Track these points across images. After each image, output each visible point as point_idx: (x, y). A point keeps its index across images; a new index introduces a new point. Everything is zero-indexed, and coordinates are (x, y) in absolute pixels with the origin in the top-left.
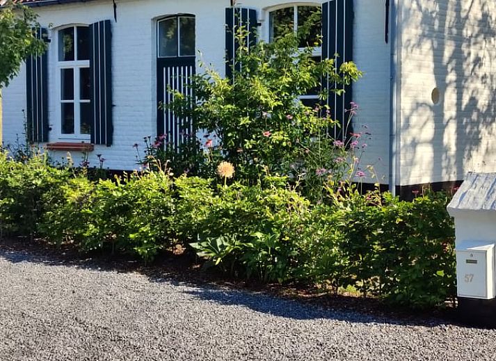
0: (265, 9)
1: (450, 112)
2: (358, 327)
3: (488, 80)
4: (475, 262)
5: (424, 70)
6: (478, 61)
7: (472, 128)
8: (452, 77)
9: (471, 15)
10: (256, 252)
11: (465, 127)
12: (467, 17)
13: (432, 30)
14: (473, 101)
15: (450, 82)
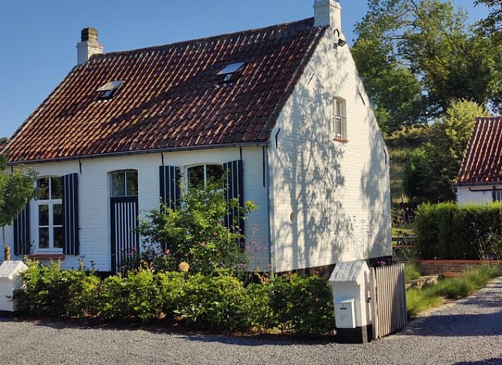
0: (185, 166)
1: (301, 227)
2: (287, 348)
3: (320, 206)
4: (345, 309)
5: (286, 202)
6: (314, 195)
7: (312, 236)
8: (301, 206)
9: (309, 169)
10: (215, 313)
11: (309, 235)
12: (307, 170)
13: (289, 178)
14: (312, 219)
15: (300, 209)
